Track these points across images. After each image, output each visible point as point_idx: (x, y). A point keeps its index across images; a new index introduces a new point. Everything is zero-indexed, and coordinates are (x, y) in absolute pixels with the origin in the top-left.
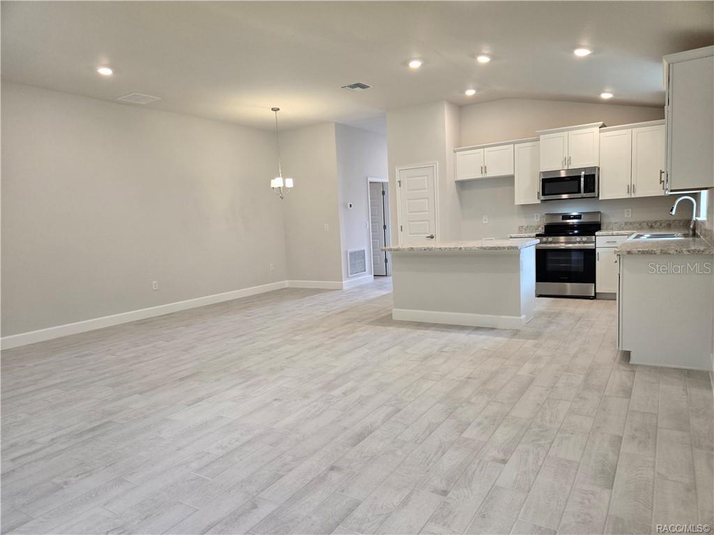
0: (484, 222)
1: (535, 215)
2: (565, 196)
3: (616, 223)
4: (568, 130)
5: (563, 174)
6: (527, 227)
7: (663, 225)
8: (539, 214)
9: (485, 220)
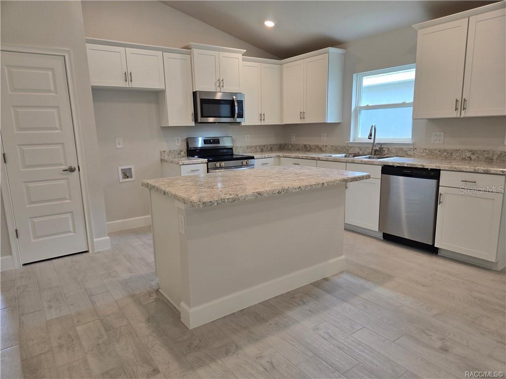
0: (118, 146)
1: (176, 138)
2: (211, 120)
3: (241, 147)
4: (219, 50)
5: (219, 97)
6: (170, 152)
7: (268, 148)
8: (180, 138)
9: (119, 144)
